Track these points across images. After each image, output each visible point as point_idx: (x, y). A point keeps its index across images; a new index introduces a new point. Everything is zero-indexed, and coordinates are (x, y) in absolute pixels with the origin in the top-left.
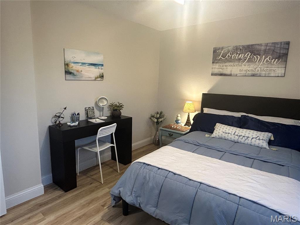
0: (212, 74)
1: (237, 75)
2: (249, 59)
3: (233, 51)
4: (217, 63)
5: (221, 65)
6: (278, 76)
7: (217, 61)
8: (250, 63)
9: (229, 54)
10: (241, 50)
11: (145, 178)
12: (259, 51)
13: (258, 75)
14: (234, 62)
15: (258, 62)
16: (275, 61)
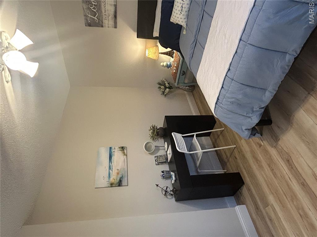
0: (116, 27)
5: (104, 17)
7: (101, 22)
9: (91, 8)
11: (232, 103)
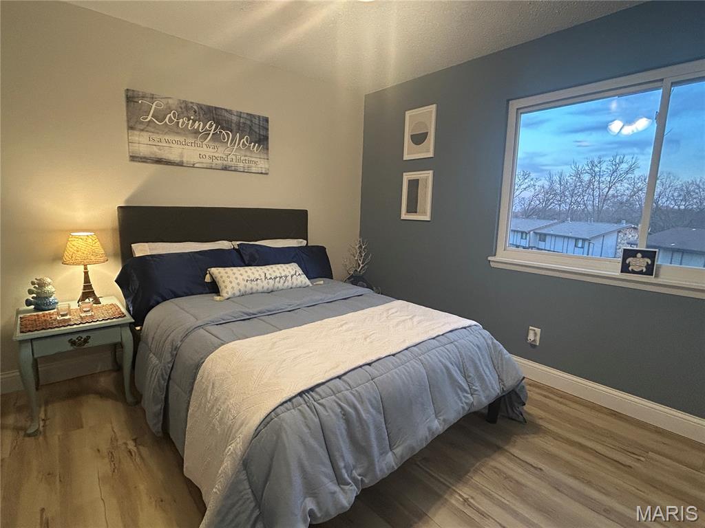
0: (134, 158)
1: (195, 166)
2: (213, 134)
3: (180, 110)
4: (143, 130)
5: (155, 136)
6: (262, 173)
7: (142, 127)
8: (216, 144)
9: (172, 114)
10: (195, 112)
12: (229, 122)
13: (233, 168)
14: (185, 135)
15: (231, 143)
16: (254, 146)
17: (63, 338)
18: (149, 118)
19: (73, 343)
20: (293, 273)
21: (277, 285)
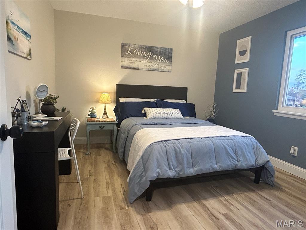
0: (122, 67)
1: (143, 69)
2: (150, 57)
3: (139, 49)
4: (126, 57)
5: (130, 59)
6: (168, 72)
7: (126, 56)
8: (152, 61)
9: (136, 51)
10: (144, 49)
12: (156, 52)
13: (157, 70)
14: (140, 58)
15: (157, 60)
16: (166, 60)
17: (97, 125)
18: (128, 52)
19: (100, 127)
20: (176, 112)
21: (168, 116)
